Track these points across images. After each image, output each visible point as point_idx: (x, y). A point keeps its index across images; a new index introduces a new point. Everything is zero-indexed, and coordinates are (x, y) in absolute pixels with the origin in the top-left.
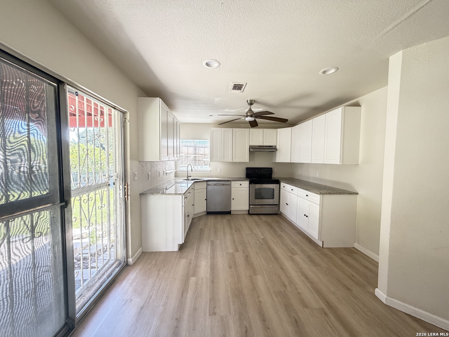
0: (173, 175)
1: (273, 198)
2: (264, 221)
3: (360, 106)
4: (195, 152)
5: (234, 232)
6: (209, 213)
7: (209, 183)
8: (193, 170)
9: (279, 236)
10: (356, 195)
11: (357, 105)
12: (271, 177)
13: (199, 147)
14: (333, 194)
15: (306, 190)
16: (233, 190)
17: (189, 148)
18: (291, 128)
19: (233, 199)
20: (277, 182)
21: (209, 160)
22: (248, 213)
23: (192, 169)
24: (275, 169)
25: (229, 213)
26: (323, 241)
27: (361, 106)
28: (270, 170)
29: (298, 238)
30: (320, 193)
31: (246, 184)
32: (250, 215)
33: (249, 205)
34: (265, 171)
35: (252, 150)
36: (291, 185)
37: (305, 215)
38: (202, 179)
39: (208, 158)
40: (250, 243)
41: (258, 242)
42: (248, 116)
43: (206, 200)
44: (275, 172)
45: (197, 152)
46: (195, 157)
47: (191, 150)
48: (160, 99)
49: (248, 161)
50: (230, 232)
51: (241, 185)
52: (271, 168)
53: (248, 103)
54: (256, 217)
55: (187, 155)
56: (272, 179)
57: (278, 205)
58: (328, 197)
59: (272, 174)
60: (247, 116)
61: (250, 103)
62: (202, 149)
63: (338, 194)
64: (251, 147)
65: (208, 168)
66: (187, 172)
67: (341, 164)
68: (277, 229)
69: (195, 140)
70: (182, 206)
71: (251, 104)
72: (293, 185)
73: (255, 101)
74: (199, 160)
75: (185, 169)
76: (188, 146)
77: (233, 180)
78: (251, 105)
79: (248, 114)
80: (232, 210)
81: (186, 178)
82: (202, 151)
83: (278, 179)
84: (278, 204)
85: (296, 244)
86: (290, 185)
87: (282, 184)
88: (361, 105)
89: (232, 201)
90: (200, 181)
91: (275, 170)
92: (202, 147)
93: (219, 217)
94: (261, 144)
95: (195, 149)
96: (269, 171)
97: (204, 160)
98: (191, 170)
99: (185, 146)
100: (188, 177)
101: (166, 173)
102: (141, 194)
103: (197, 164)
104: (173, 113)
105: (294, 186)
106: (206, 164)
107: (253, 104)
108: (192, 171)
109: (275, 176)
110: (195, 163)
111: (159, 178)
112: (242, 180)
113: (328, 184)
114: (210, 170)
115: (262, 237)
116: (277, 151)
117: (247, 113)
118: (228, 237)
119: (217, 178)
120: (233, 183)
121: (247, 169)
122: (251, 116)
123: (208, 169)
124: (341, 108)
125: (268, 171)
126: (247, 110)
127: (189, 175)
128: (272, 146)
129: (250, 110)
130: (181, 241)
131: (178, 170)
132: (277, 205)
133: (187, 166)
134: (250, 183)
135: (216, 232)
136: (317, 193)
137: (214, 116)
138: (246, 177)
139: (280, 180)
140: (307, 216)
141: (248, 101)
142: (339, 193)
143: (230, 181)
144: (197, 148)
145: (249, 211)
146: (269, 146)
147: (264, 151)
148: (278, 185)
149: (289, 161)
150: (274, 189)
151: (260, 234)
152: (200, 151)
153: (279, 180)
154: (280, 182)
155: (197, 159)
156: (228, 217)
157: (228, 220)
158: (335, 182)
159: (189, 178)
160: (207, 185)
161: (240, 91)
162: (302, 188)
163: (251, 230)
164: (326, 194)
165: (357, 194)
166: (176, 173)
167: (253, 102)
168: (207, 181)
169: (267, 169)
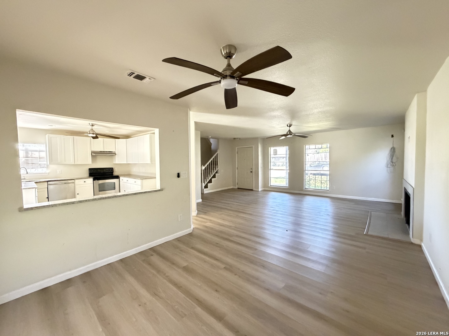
1: (115, 189)
4: (27, 156)
7: (49, 183)
12: (113, 175)
15: (134, 179)
16: (77, 187)
19: (78, 194)
20: (117, 177)
21: (46, 163)
24: (116, 169)
30: (141, 179)
31: (91, 180)
34: (107, 170)
35: (93, 154)
39: (44, 161)
43: (47, 198)
44: (116, 171)
45: (29, 155)
46: (27, 160)
49: (91, 163)
51: (85, 182)
52: (113, 168)
59: (113, 172)
60: (90, 133)
62: (37, 153)
64: (93, 152)
65: (45, 171)
74: (33, 164)
77: (77, 179)
82: (36, 155)
86: (126, 178)
87: (121, 178)
94: (102, 150)
95: (27, 153)
96: (110, 170)
97: (40, 163)
103: (31, 167)
105: (128, 178)
106: (42, 166)
107: (93, 126)
108: (28, 173)
109: (115, 174)
112: (85, 178)
113: (149, 175)
114: (48, 172)
116: (116, 156)
120: (77, 181)
121: (90, 169)
122: (93, 134)
125: (109, 170)
126: (89, 129)
128: (112, 152)
129: (92, 130)
134: (94, 180)
136: (139, 179)
137: (54, 126)
138: (90, 175)
139: (119, 176)
141: (89, 124)
143: (73, 180)
144: (30, 152)
146: (108, 152)
147: (105, 155)
148: (118, 179)
149: (126, 163)
150: (115, 183)
152: (33, 155)
155: (31, 162)
160: (48, 185)
162: (132, 178)
164: (144, 179)
167: (94, 125)
168: (48, 181)
169: (109, 169)
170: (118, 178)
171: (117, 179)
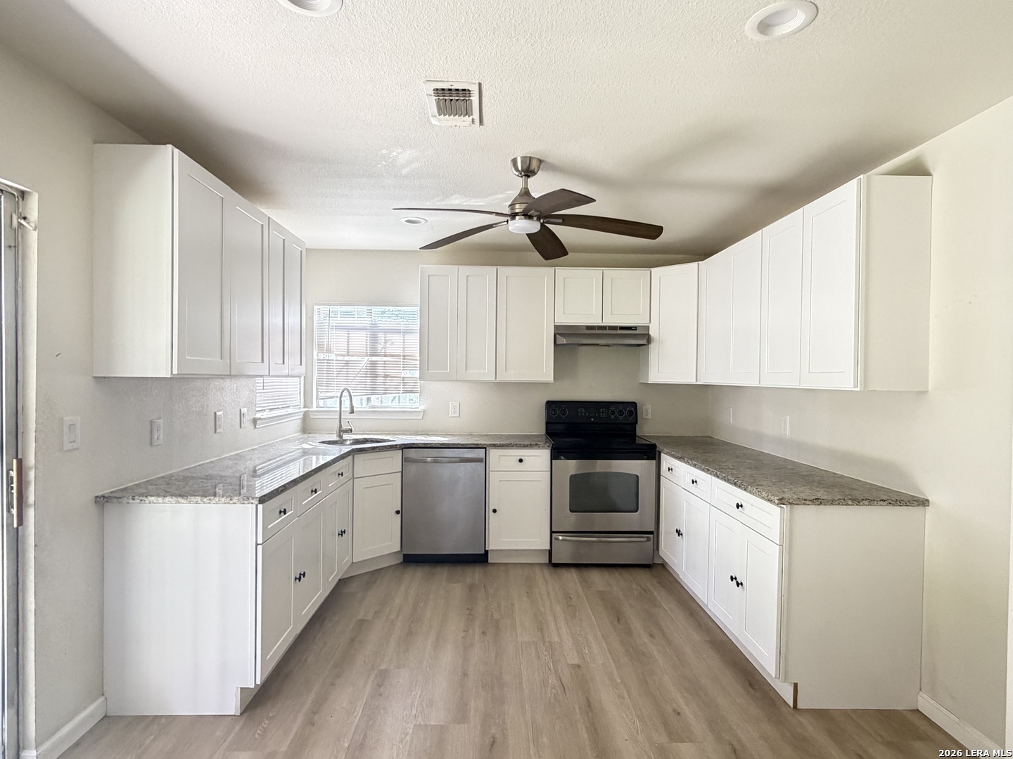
0: (295, 423)
1: (636, 511)
2: (601, 592)
3: (926, 173)
4: (374, 348)
5: (478, 631)
6: (411, 560)
7: (412, 453)
8: (355, 409)
9: (638, 656)
10: (921, 508)
11: (918, 169)
12: (635, 435)
13: (386, 331)
14: (833, 502)
15: (735, 484)
16: (493, 478)
17: (353, 334)
18: (695, 264)
19: (495, 511)
20: (650, 452)
21: (417, 374)
22: (548, 562)
23: (352, 407)
24: (648, 407)
25: (481, 559)
26: (796, 686)
27: (929, 174)
28: (630, 409)
29: (705, 665)
30: (782, 501)
31: (540, 458)
32: (552, 570)
33: (552, 532)
34: (613, 412)
35: (562, 340)
36: (690, 465)
37: (732, 579)
38: (389, 441)
39: (413, 368)
40: (521, 683)
41: (552, 680)
42: (516, 214)
43: (398, 512)
44: (649, 416)
45: (380, 347)
46: (374, 364)
47: (360, 341)
48: (177, 151)
49: (550, 378)
50: (462, 634)
51: (521, 461)
52: (634, 404)
53: (517, 170)
54: (571, 576)
55: (347, 358)
56: (638, 441)
57: (653, 534)
58: (809, 516)
59: (637, 423)
60: (513, 216)
61: (525, 167)
62: (397, 338)
63: (850, 502)
64: (562, 332)
65: (413, 403)
66: (338, 417)
67: (858, 389)
68: (637, 625)
69: (375, 309)
70: (257, 544)
71: (528, 173)
72: (695, 466)
73: (540, 161)
74: (386, 376)
75: (333, 404)
76: (349, 329)
77: (495, 446)
78: (529, 177)
79: (517, 206)
80: (492, 550)
81: (335, 438)
82: (395, 345)
83: (653, 442)
84: (652, 529)
85: (693, 688)
86: (687, 463)
87: (667, 461)
88: (932, 171)
89: (491, 517)
90: (374, 448)
91: (650, 411)
92: (397, 331)
93: (443, 573)
94: (595, 321)
95: (374, 339)
96: (625, 413)
97: (404, 374)
98: (348, 409)
99: (338, 328)
100: (341, 431)
101: (255, 421)
102: (102, 501)
103: (380, 389)
104: (259, 208)
105: (700, 468)
106: (408, 387)
107: (534, 173)
108: (352, 412)
109: (648, 429)
110: (374, 383)
111: (215, 435)
112: (525, 446)
113: (823, 464)
114: (422, 408)
115: (573, 659)
116: (652, 346)
117: (512, 205)
118: (448, 657)
119: (445, 435)
120: (494, 454)
121: (550, 404)
122: (527, 215)
123: (415, 405)
124: (855, 180)
125: (621, 413)
126: (515, 193)
127: (344, 427)
128: (635, 328)
129: (526, 193)
130: (252, 677)
131: (314, 408)
132: (651, 533)
133: (339, 395)
134: (555, 455)
135: (409, 635)
136: (770, 501)
137: (423, 222)
138: (547, 433)
139: (659, 447)
140: (738, 584)
141: (514, 161)
142: (853, 500)
143: (484, 447)
144: (381, 336)
145: (550, 552)
146: (622, 328)
147: (608, 345)
148: (654, 462)
149: (692, 381)
150: (637, 477)
151: (568, 643)
152: (388, 345)
153: (654, 446)
154: (660, 453)
155: (380, 371)
156: (474, 574)
157: (471, 588)
158: (847, 458)
159: (345, 436)
160: (405, 460)
161: (468, 119)
162: (723, 479)
163: (541, 630)
164: (805, 502)
165: (924, 503)
166: (306, 417)
167: (534, 165)
168: (405, 447)
169: (621, 407)
170: (654, 458)
171: (648, 459)
